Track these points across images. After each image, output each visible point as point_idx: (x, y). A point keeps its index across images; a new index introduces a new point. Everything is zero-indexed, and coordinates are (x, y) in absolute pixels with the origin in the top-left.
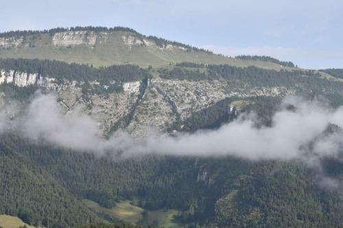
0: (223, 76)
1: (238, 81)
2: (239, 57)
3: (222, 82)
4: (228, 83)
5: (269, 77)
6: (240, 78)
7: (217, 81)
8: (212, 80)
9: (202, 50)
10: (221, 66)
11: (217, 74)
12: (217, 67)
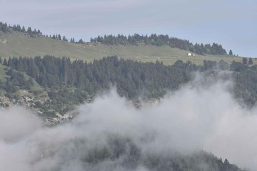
0: (40, 82)
1: (73, 90)
2: (99, 39)
3: (35, 93)
4: (50, 95)
5: (143, 78)
6: (76, 84)
7: (25, 92)
8: (14, 91)
9: (17, 29)
10: (38, 59)
11: (27, 77)
12: (27, 62)
